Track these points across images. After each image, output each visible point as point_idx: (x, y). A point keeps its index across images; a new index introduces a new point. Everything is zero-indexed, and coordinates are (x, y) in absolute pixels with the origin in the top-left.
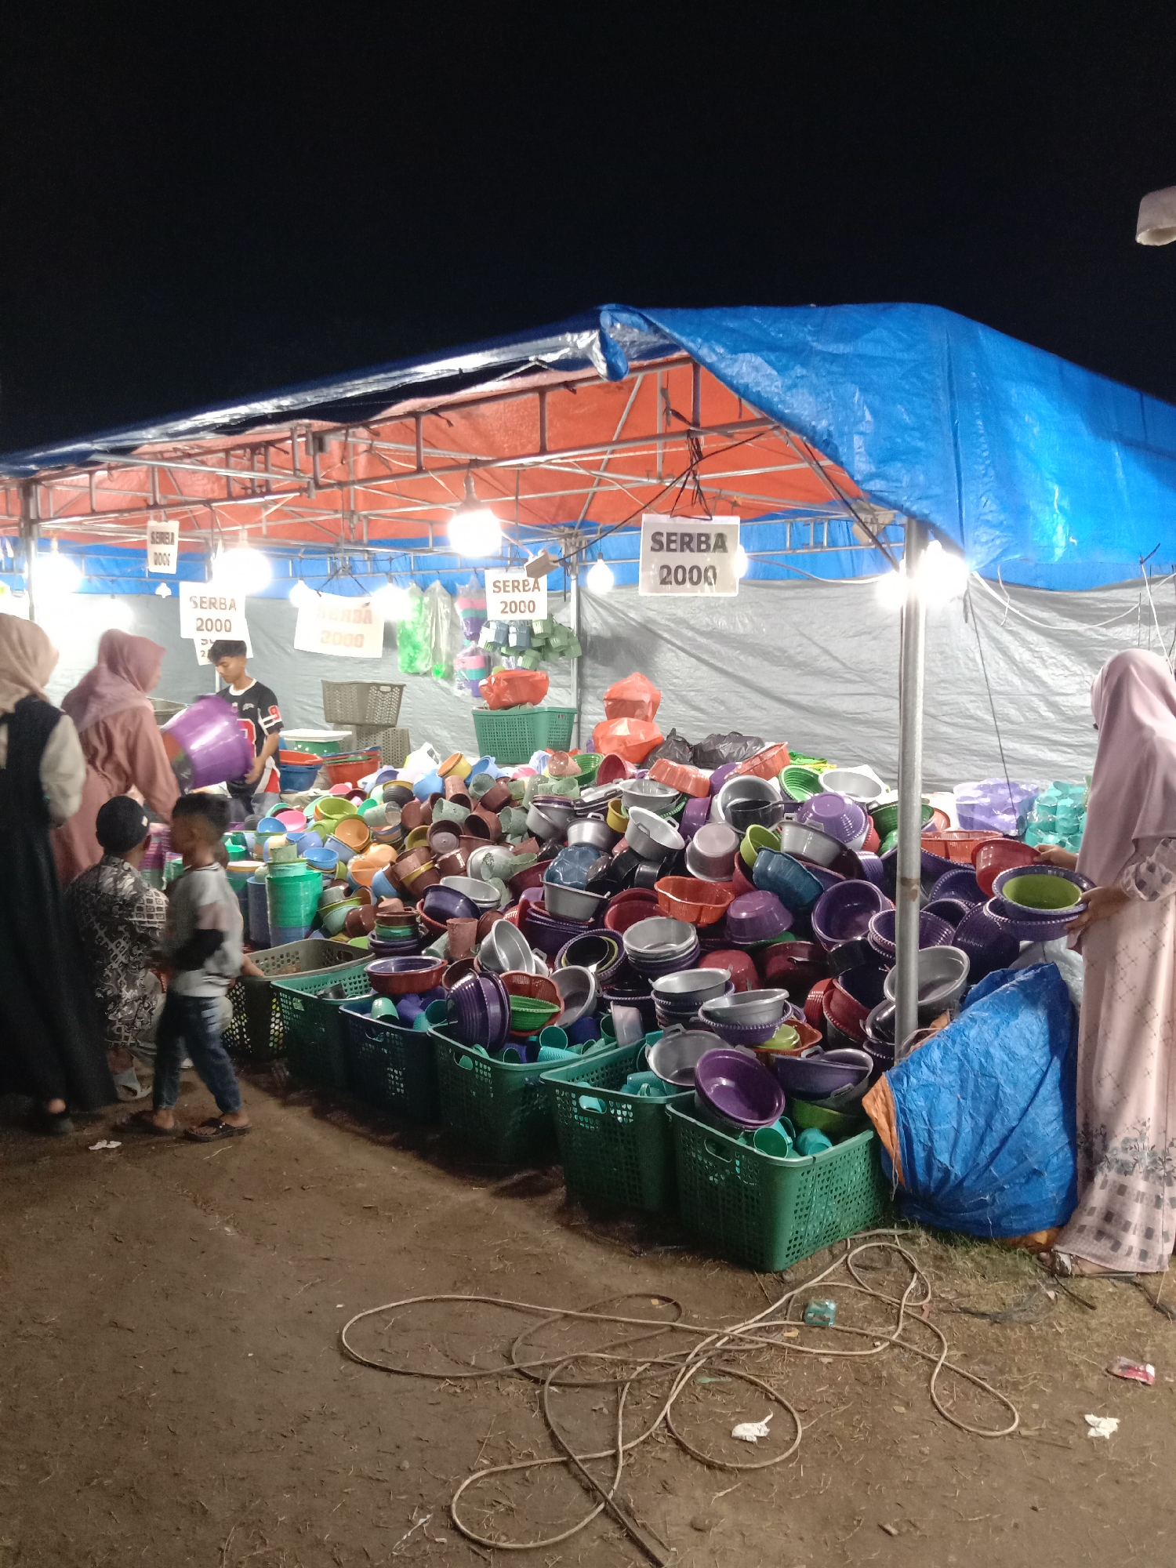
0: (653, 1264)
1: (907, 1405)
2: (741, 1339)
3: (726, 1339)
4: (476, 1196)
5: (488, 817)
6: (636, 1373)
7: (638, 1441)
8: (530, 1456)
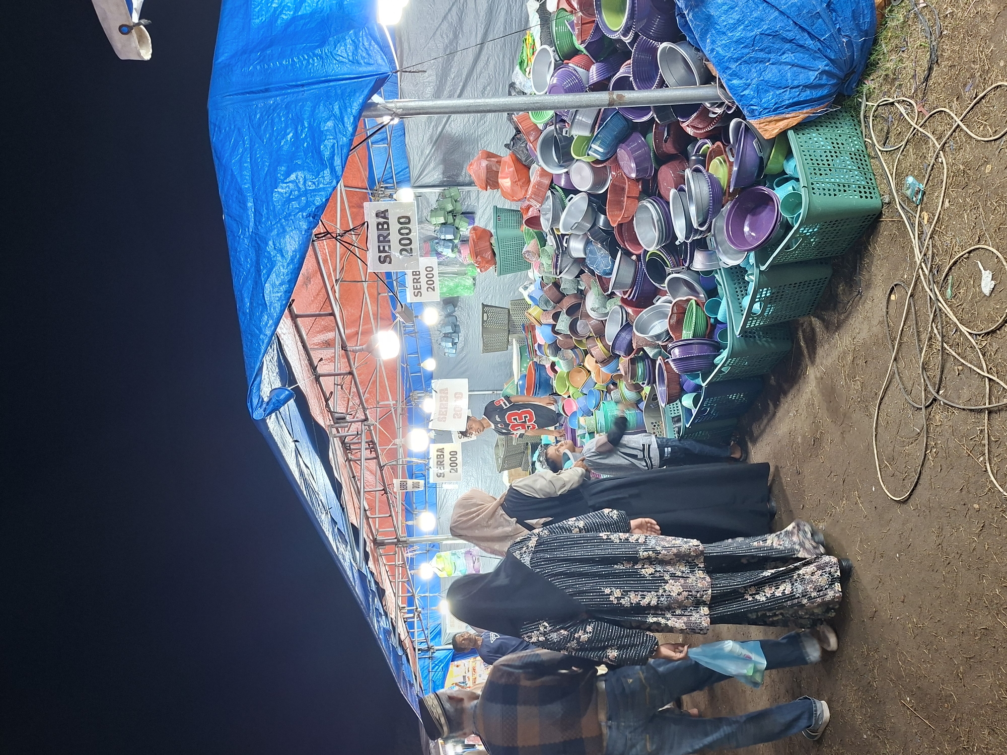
0: (868, 286)
1: (986, 163)
2: (925, 255)
3: (923, 265)
4: (812, 374)
5: (567, 303)
6: (938, 336)
7: (982, 360)
8: (982, 431)
